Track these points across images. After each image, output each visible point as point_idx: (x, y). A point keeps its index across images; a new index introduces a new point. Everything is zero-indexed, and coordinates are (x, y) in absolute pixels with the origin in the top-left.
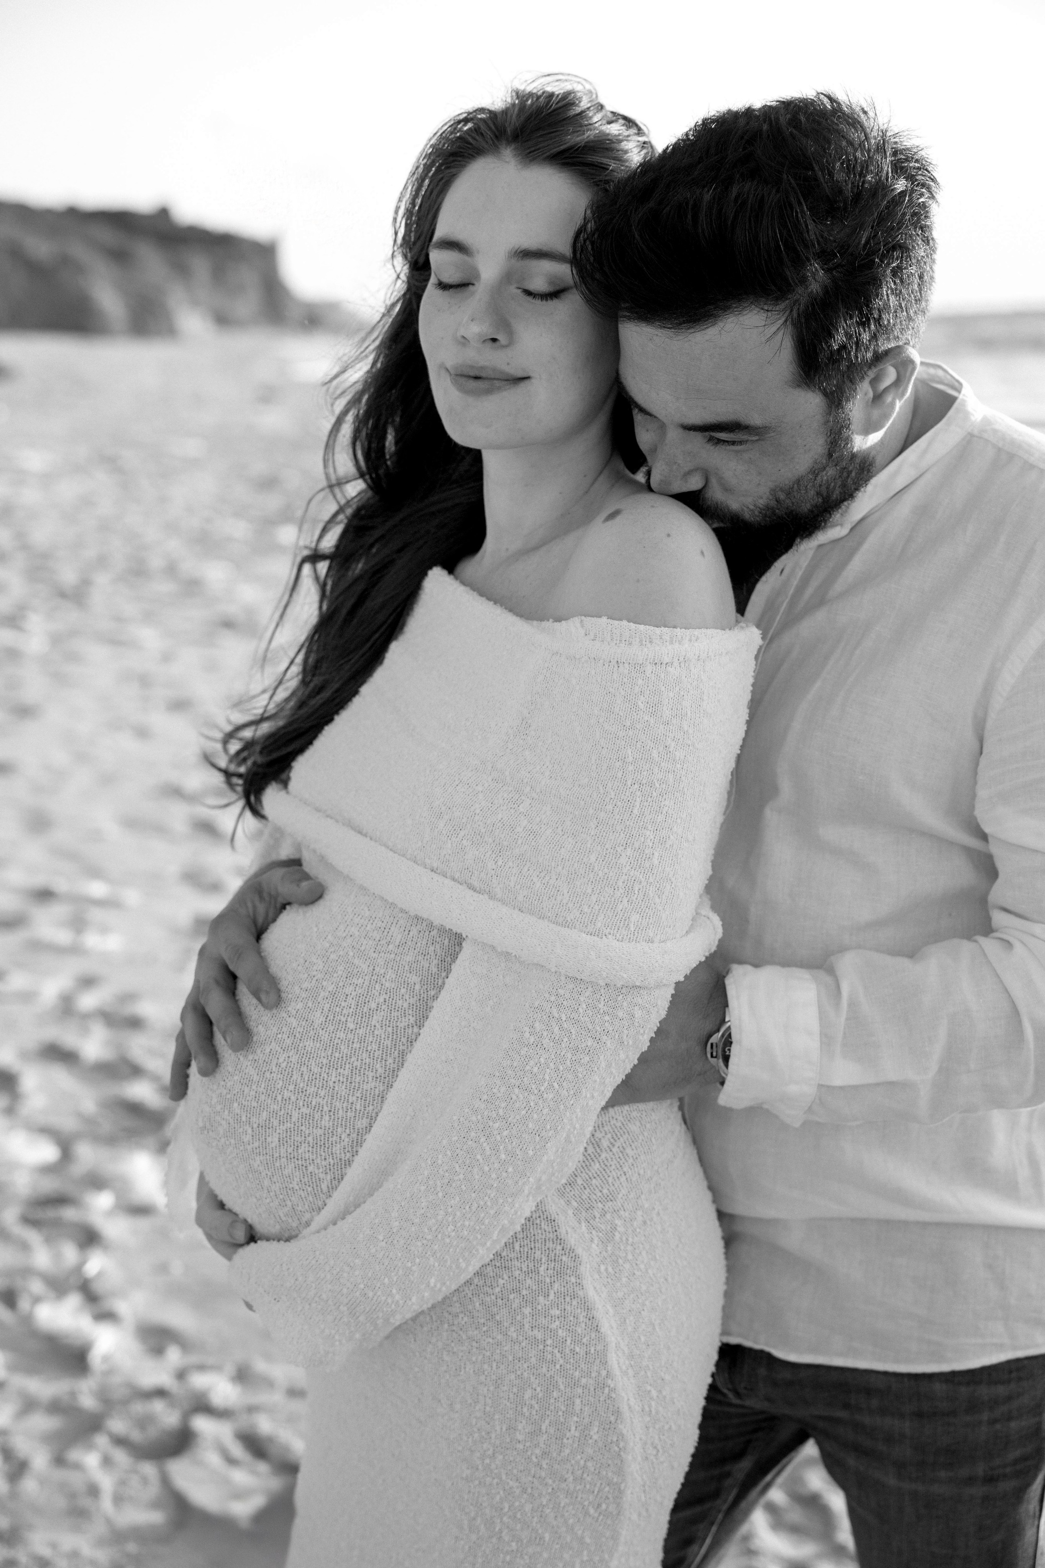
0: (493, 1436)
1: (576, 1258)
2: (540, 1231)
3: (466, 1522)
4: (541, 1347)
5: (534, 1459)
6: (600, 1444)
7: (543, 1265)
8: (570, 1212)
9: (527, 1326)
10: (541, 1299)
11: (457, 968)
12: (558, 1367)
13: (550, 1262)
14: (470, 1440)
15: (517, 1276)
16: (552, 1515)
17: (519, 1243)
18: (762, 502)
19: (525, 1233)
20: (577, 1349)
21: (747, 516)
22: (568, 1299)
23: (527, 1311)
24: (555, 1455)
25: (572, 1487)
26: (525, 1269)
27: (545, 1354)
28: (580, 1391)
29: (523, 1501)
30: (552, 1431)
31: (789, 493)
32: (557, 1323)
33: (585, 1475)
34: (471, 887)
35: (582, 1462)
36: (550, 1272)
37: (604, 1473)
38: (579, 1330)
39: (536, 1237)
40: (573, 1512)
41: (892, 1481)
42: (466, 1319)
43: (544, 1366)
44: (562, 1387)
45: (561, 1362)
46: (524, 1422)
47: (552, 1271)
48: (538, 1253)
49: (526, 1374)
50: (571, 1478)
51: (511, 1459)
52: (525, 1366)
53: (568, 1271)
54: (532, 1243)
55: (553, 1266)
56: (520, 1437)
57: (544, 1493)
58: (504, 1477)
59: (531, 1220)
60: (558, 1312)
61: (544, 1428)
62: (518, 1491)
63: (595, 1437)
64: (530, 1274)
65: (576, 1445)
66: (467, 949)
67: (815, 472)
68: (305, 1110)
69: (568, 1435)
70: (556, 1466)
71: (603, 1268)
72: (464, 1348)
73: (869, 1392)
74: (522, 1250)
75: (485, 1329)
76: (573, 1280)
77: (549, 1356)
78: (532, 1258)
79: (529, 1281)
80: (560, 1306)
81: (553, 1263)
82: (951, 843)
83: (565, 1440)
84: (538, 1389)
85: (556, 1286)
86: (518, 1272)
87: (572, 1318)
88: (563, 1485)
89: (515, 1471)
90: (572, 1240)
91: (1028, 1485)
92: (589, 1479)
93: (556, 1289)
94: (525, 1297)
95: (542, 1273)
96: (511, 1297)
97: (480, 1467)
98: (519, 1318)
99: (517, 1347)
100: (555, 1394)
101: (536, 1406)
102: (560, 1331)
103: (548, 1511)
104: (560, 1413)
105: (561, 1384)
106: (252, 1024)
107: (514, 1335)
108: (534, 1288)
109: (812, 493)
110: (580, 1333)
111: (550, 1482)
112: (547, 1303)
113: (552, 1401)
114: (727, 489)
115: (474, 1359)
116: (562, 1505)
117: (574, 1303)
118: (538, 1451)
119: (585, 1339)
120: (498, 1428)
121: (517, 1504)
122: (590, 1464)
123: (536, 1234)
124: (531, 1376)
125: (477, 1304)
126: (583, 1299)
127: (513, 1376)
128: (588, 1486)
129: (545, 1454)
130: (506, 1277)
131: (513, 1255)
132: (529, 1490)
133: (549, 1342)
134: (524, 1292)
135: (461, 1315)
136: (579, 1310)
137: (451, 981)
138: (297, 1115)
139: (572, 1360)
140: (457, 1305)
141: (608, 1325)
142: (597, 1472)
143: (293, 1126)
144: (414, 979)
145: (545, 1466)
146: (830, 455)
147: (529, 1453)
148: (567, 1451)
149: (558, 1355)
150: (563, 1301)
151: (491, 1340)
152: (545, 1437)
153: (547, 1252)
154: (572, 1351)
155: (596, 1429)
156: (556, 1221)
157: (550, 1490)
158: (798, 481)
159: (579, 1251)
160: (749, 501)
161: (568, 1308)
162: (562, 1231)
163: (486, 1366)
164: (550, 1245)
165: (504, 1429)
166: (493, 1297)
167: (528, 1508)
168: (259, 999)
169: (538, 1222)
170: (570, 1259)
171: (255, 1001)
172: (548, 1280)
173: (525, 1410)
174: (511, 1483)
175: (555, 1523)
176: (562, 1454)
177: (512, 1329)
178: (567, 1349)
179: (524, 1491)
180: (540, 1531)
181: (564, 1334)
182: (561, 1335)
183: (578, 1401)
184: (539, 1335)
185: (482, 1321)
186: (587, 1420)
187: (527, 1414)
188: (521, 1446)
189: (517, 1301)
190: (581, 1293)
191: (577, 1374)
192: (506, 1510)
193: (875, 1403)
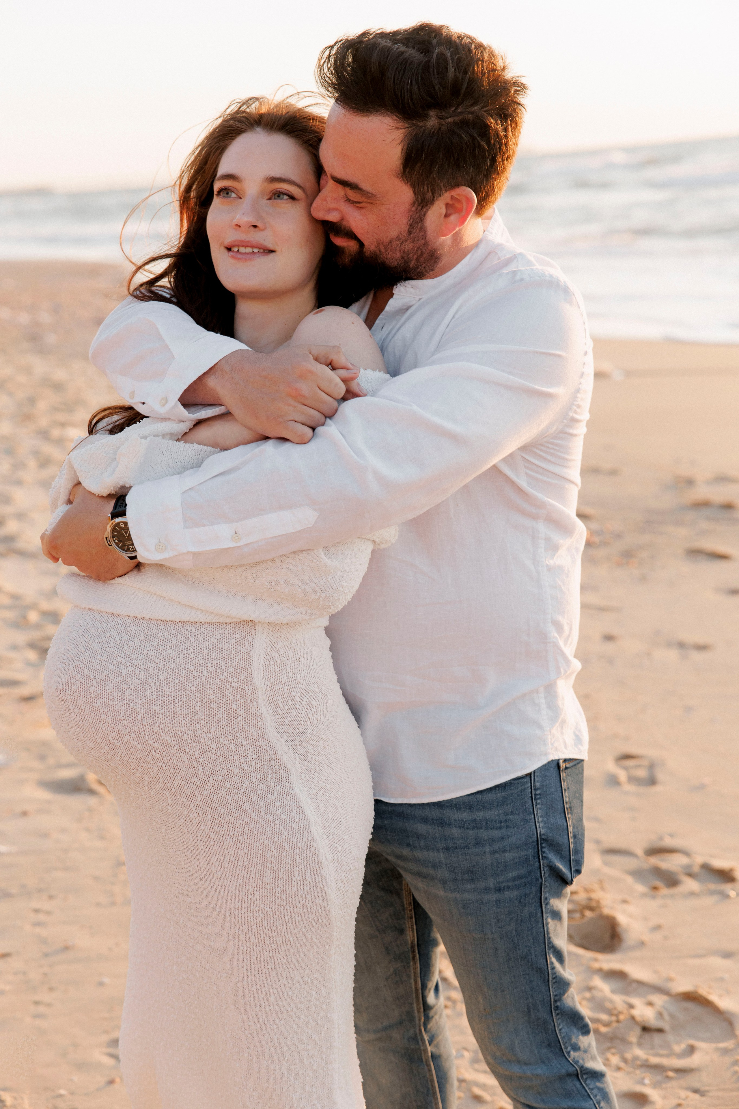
0: (251, 880)
1: (287, 771)
2: (266, 754)
3: (242, 935)
4: (273, 825)
5: (277, 894)
6: (312, 884)
7: (269, 776)
8: (283, 742)
9: (263, 813)
10: (269, 796)
12: (284, 837)
13: (273, 774)
14: (238, 884)
15: (254, 782)
16: (293, 927)
17: (254, 761)
19: (258, 756)
20: (293, 826)
22: (285, 796)
23: (262, 803)
24: (288, 891)
25: (301, 910)
26: (258, 777)
27: (275, 829)
28: (298, 851)
29: (275, 920)
30: (285, 877)
31: (385, 247)
32: (280, 810)
33: (307, 904)
35: (304, 896)
36: (274, 780)
37: (317, 901)
38: (293, 814)
39: (264, 758)
40: (304, 925)
42: (223, 810)
43: (276, 837)
44: (288, 849)
45: (285, 833)
46: (269, 871)
47: (275, 779)
48: (266, 768)
49: (266, 842)
50: (300, 905)
51: (264, 894)
52: (265, 837)
53: (284, 779)
54: (262, 762)
55: (275, 776)
56: (268, 881)
57: (286, 914)
58: (262, 906)
59: (261, 746)
60: (280, 804)
61: (280, 875)
62: (271, 914)
63: (309, 880)
64: (262, 781)
65: (299, 886)
67: (401, 240)
68: (129, 668)
69: (294, 879)
70: (290, 899)
71: (303, 776)
72: (224, 829)
74: (256, 766)
75: (236, 815)
76: (287, 784)
77: (278, 831)
78: (263, 772)
79: (261, 786)
80: (281, 800)
81: (275, 774)
83: (293, 882)
84: (275, 851)
85: (278, 788)
86: (254, 780)
87: (288, 807)
88: (296, 910)
89: (268, 902)
90: (285, 759)
92: (309, 905)
93: (277, 790)
94: (260, 795)
95: (269, 780)
96: (252, 794)
97: (246, 900)
98: (257, 808)
99: (258, 826)
100: (285, 854)
101: (274, 861)
102: (282, 815)
103: (290, 925)
104: (289, 866)
105: (287, 848)
107: (256, 818)
108: (265, 789)
109: (399, 255)
110: (294, 815)
111: (288, 908)
112: (273, 798)
113: (283, 858)
115: (232, 834)
116: (297, 921)
117: (289, 797)
118: (279, 890)
119: (297, 819)
120: (254, 876)
121: (272, 921)
122: (308, 896)
123: (264, 756)
124: (269, 843)
125: (230, 800)
126: (293, 796)
127: (258, 844)
128: (309, 910)
129: (283, 891)
130: (247, 782)
131: (250, 769)
132: (277, 913)
133: (277, 822)
134: (259, 792)
135: (219, 808)
136: (292, 802)
138: (125, 672)
139: (291, 832)
140: (217, 802)
141: (309, 810)
142: (312, 901)
143: (122, 679)
145: (284, 898)
146: (409, 233)
147: (274, 891)
148: (295, 889)
149: (283, 830)
150: (282, 797)
151: (241, 821)
152: (282, 880)
153: (271, 767)
154: (291, 827)
155: (309, 874)
156: (276, 748)
157: (289, 913)
159: (289, 766)
161: (286, 802)
162: (280, 753)
163: (240, 838)
164: (272, 763)
165: (257, 876)
166: (240, 795)
167: (278, 923)
169: (265, 747)
170: (284, 772)
172: (272, 784)
173: (268, 864)
174: (266, 909)
175: (295, 932)
176: (293, 891)
177: (254, 815)
178: (288, 826)
179: (275, 913)
180: (287, 937)
181: (285, 817)
182: (283, 818)
183: (297, 857)
184: (271, 819)
185: (234, 810)
186: (303, 870)
187: (270, 866)
188: (269, 887)
189: (255, 797)
190: (292, 792)
191: (295, 840)
192: (266, 925)
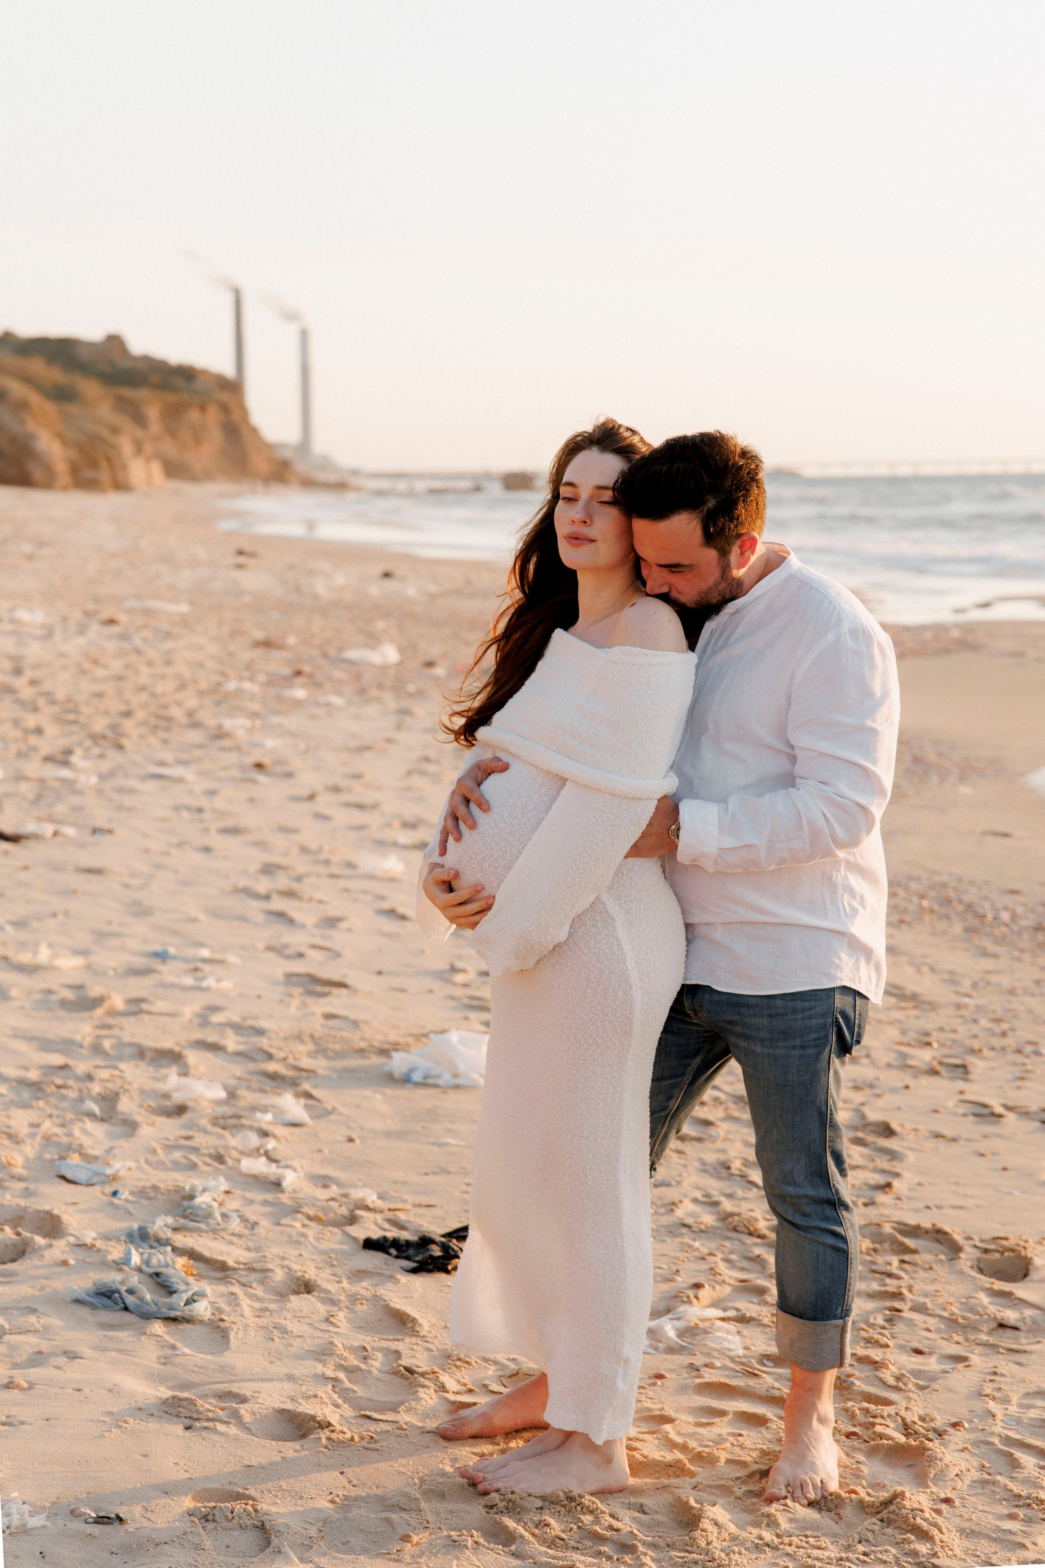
2: (598, 908)
3: (565, 1037)
4: (598, 956)
5: (595, 1006)
8: (612, 900)
9: (592, 948)
10: (598, 936)
11: (563, 792)
12: (605, 965)
15: (588, 927)
16: (602, 1031)
17: (589, 913)
18: (694, 598)
19: (592, 909)
20: (613, 957)
21: (689, 605)
22: (610, 936)
23: (592, 941)
24: (603, 1003)
26: (591, 924)
27: (599, 959)
28: (614, 975)
29: (589, 1025)
31: (706, 594)
32: (605, 946)
33: (616, 1013)
34: (570, 758)
35: (615, 1007)
36: (602, 925)
37: (625, 1013)
38: (614, 950)
39: (597, 911)
41: (759, 1049)
43: (599, 964)
45: (606, 962)
46: (590, 989)
48: (597, 917)
49: (591, 968)
52: (591, 964)
53: (610, 925)
54: (595, 913)
55: (603, 923)
56: (588, 996)
57: (598, 1021)
60: (605, 942)
61: (598, 993)
62: (587, 1021)
63: (621, 996)
64: (594, 926)
66: (568, 784)
67: (717, 584)
68: (500, 853)
69: (609, 994)
71: (625, 924)
72: (565, 962)
73: (748, 1006)
74: (590, 916)
76: (612, 929)
78: (595, 920)
79: (593, 930)
80: (606, 939)
82: (781, 752)
85: (605, 931)
87: (611, 945)
90: (612, 911)
91: (821, 1053)
92: (618, 1015)
95: (599, 926)
96: (586, 936)
98: (588, 945)
99: (587, 957)
100: (603, 976)
101: (595, 982)
103: (600, 1029)
104: (606, 985)
105: (606, 972)
106: (477, 819)
107: (586, 952)
108: (595, 932)
109: (716, 594)
112: (601, 938)
113: (602, 979)
114: (679, 593)
115: (568, 965)
116: (606, 1027)
117: (613, 938)
118: (596, 1002)
119: (617, 953)
122: (618, 1008)
123: (596, 909)
124: (594, 970)
125: (571, 940)
126: (616, 937)
127: (586, 970)
129: (599, 1003)
130: (583, 928)
132: (592, 1020)
133: (601, 954)
134: (591, 934)
136: (614, 941)
137: (560, 797)
139: (611, 962)
141: (627, 948)
142: (621, 1012)
144: (546, 799)
145: (599, 1009)
146: (722, 577)
147: (592, 1003)
148: (609, 1002)
150: (607, 937)
153: (601, 917)
154: (611, 958)
155: (621, 993)
157: (601, 1020)
158: (710, 589)
160: (688, 597)
161: (610, 940)
162: (608, 907)
164: (602, 914)
166: (578, 937)
167: (592, 1028)
168: (481, 809)
169: (598, 903)
170: (611, 920)
171: (478, 809)
172: (601, 928)
173: (591, 984)
174: (585, 1017)
175: (603, 1035)
176: (606, 1003)
178: (609, 957)
179: (590, 1020)
181: (608, 951)
182: (606, 952)
183: (613, 980)
184: (597, 952)
185: (573, 948)
186: (617, 988)
187: (591, 986)
188: (589, 1000)
189: (588, 938)
190: (615, 934)
193: (751, 1012)
